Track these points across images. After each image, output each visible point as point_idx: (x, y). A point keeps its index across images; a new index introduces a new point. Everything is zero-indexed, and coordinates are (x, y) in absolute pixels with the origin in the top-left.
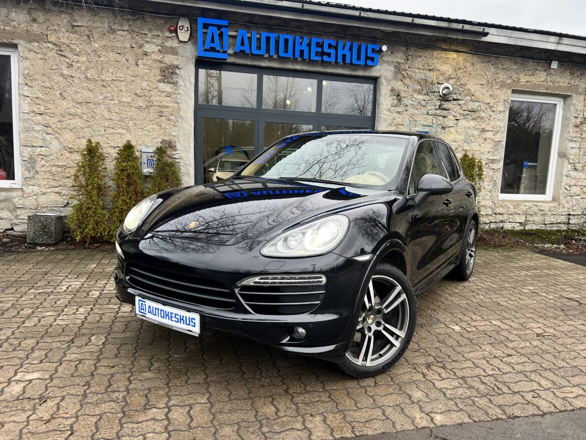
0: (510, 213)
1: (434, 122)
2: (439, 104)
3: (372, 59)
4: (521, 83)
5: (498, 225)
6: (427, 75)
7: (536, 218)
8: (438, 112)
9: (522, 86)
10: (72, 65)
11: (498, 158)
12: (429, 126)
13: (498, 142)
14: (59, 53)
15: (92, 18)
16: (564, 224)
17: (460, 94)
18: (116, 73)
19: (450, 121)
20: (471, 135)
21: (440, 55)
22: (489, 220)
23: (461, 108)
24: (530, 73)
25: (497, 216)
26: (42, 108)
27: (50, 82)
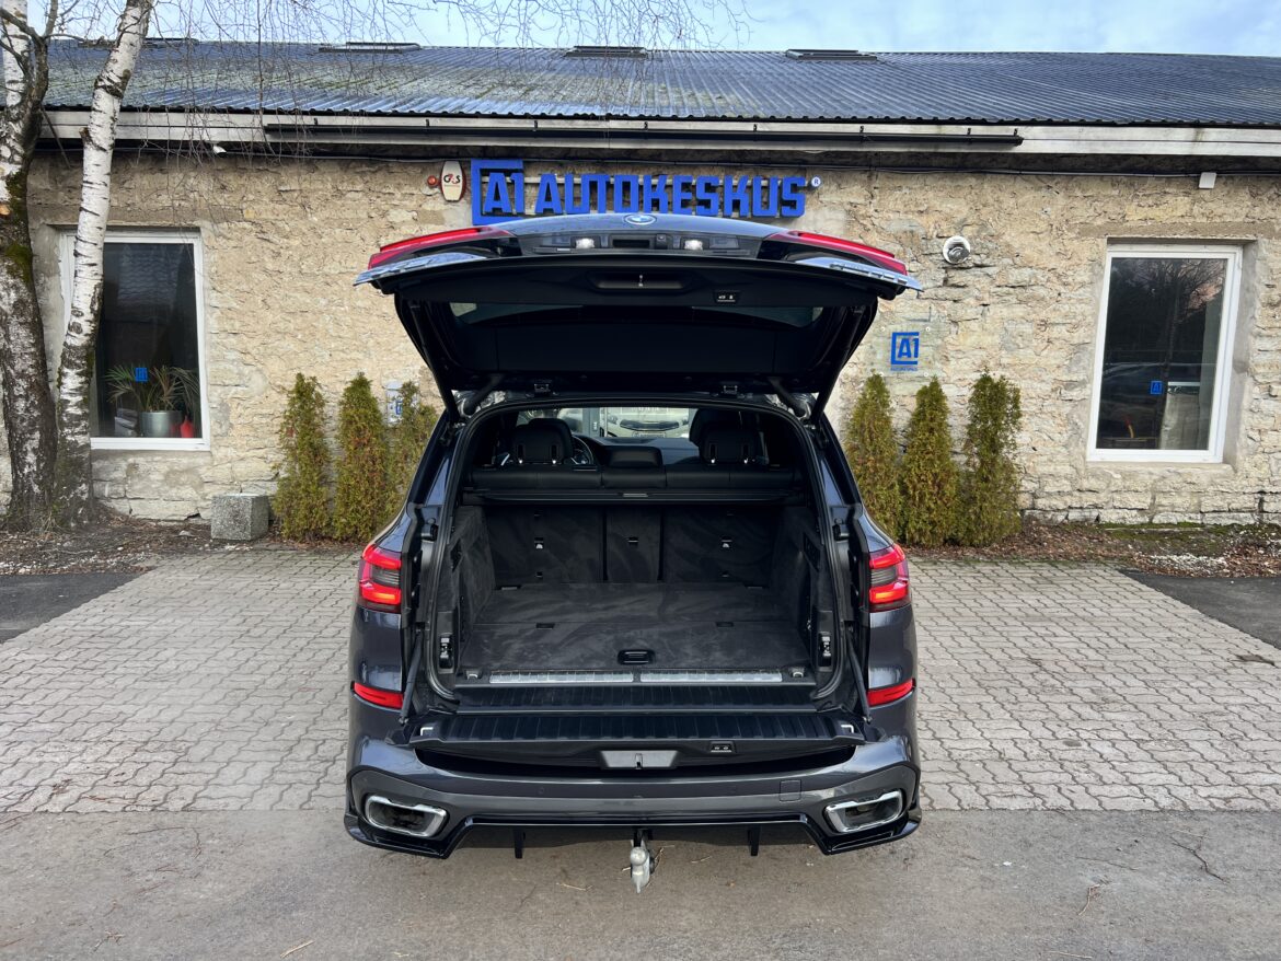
0: (1114, 489)
1: (934, 312)
2: (943, 276)
3: (792, 204)
4: (1128, 224)
5: (1087, 514)
6: (914, 224)
7: (1178, 501)
8: (941, 292)
9: (1131, 229)
10: (279, 254)
11: (1081, 378)
12: (925, 321)
13: (1079, 344)
14: (259, 236)
15: (307, 176)
16: (1251, 512)
17: (988, 255)
18: (346, 261)
19: (969, 309)
20: (1015, 334)
21: (941, 183)
22: (1066, 503)
23: (992, 283)
24: (1150, 202)
25: (1083, 495)
26: (237, 325)
27: (248, 282)
